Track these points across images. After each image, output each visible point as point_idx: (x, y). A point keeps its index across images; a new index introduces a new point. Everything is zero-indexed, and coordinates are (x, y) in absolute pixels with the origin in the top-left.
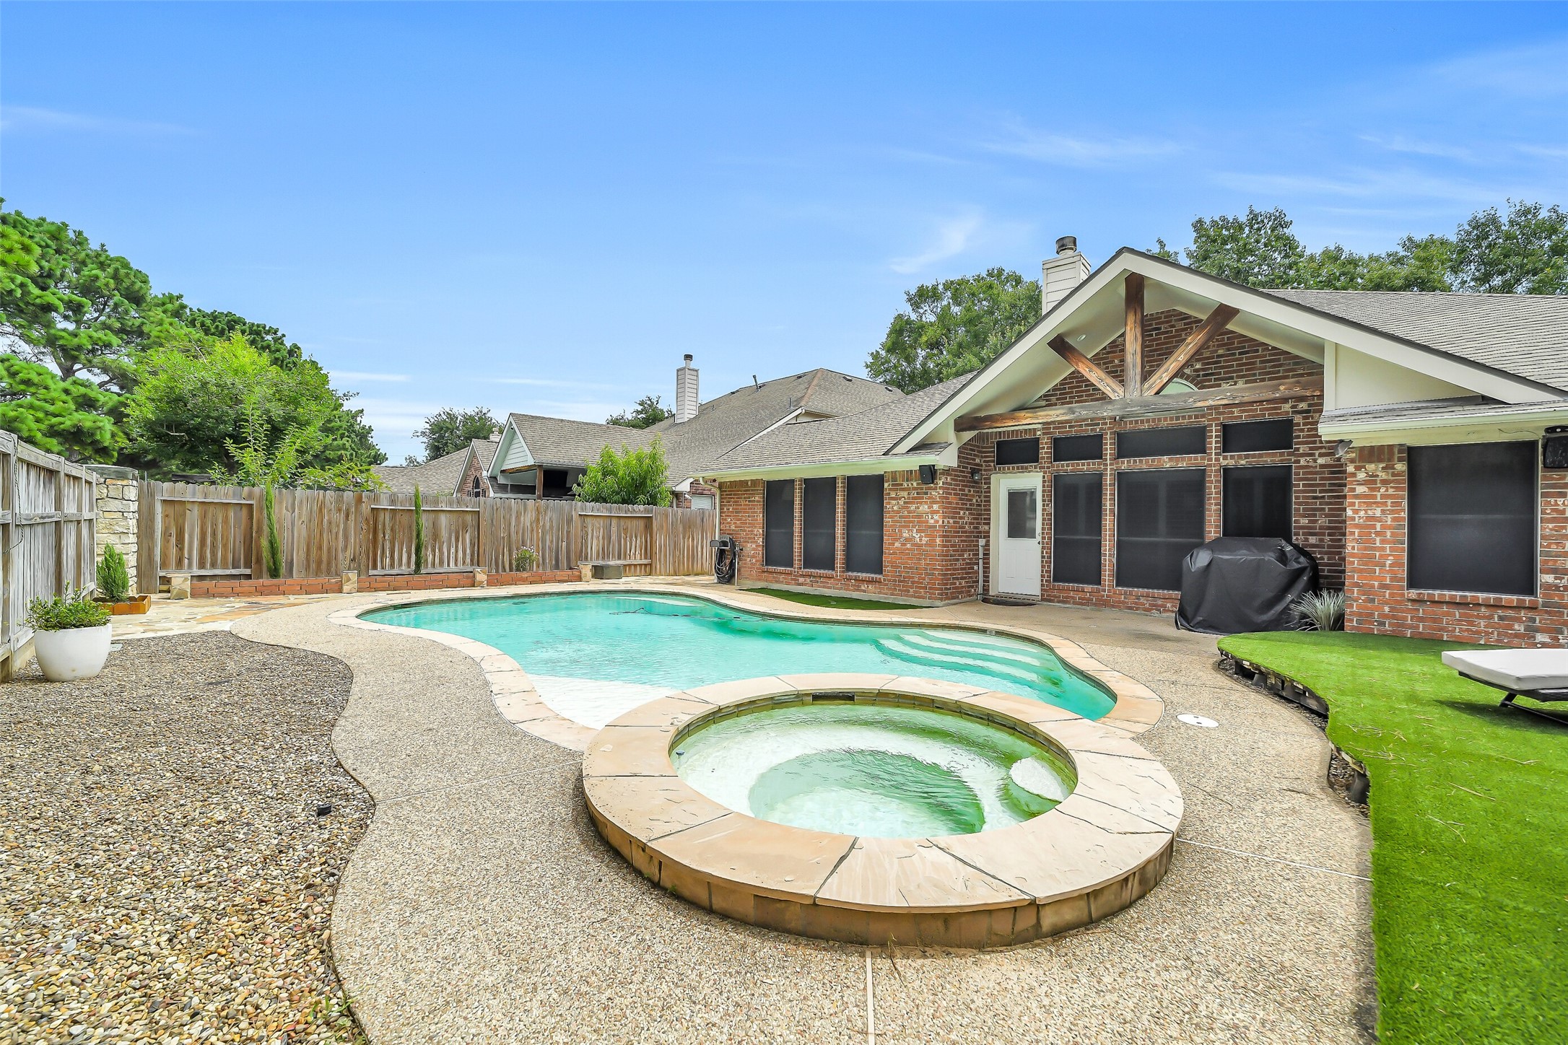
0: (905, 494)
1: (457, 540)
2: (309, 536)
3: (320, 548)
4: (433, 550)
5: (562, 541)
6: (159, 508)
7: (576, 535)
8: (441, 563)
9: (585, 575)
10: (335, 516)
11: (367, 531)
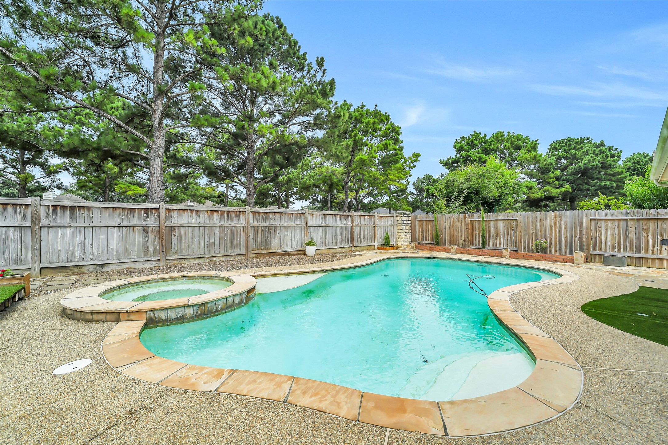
1: (508, 234)
2: (450, 231)
3: (453, 236)
4: (496, 239)
5: (575, 237)
6: (417, 222)
7: (587, 233)
8: (500, 245)
9: (577, 260)
10: (457, 223)
11: (468, 229)
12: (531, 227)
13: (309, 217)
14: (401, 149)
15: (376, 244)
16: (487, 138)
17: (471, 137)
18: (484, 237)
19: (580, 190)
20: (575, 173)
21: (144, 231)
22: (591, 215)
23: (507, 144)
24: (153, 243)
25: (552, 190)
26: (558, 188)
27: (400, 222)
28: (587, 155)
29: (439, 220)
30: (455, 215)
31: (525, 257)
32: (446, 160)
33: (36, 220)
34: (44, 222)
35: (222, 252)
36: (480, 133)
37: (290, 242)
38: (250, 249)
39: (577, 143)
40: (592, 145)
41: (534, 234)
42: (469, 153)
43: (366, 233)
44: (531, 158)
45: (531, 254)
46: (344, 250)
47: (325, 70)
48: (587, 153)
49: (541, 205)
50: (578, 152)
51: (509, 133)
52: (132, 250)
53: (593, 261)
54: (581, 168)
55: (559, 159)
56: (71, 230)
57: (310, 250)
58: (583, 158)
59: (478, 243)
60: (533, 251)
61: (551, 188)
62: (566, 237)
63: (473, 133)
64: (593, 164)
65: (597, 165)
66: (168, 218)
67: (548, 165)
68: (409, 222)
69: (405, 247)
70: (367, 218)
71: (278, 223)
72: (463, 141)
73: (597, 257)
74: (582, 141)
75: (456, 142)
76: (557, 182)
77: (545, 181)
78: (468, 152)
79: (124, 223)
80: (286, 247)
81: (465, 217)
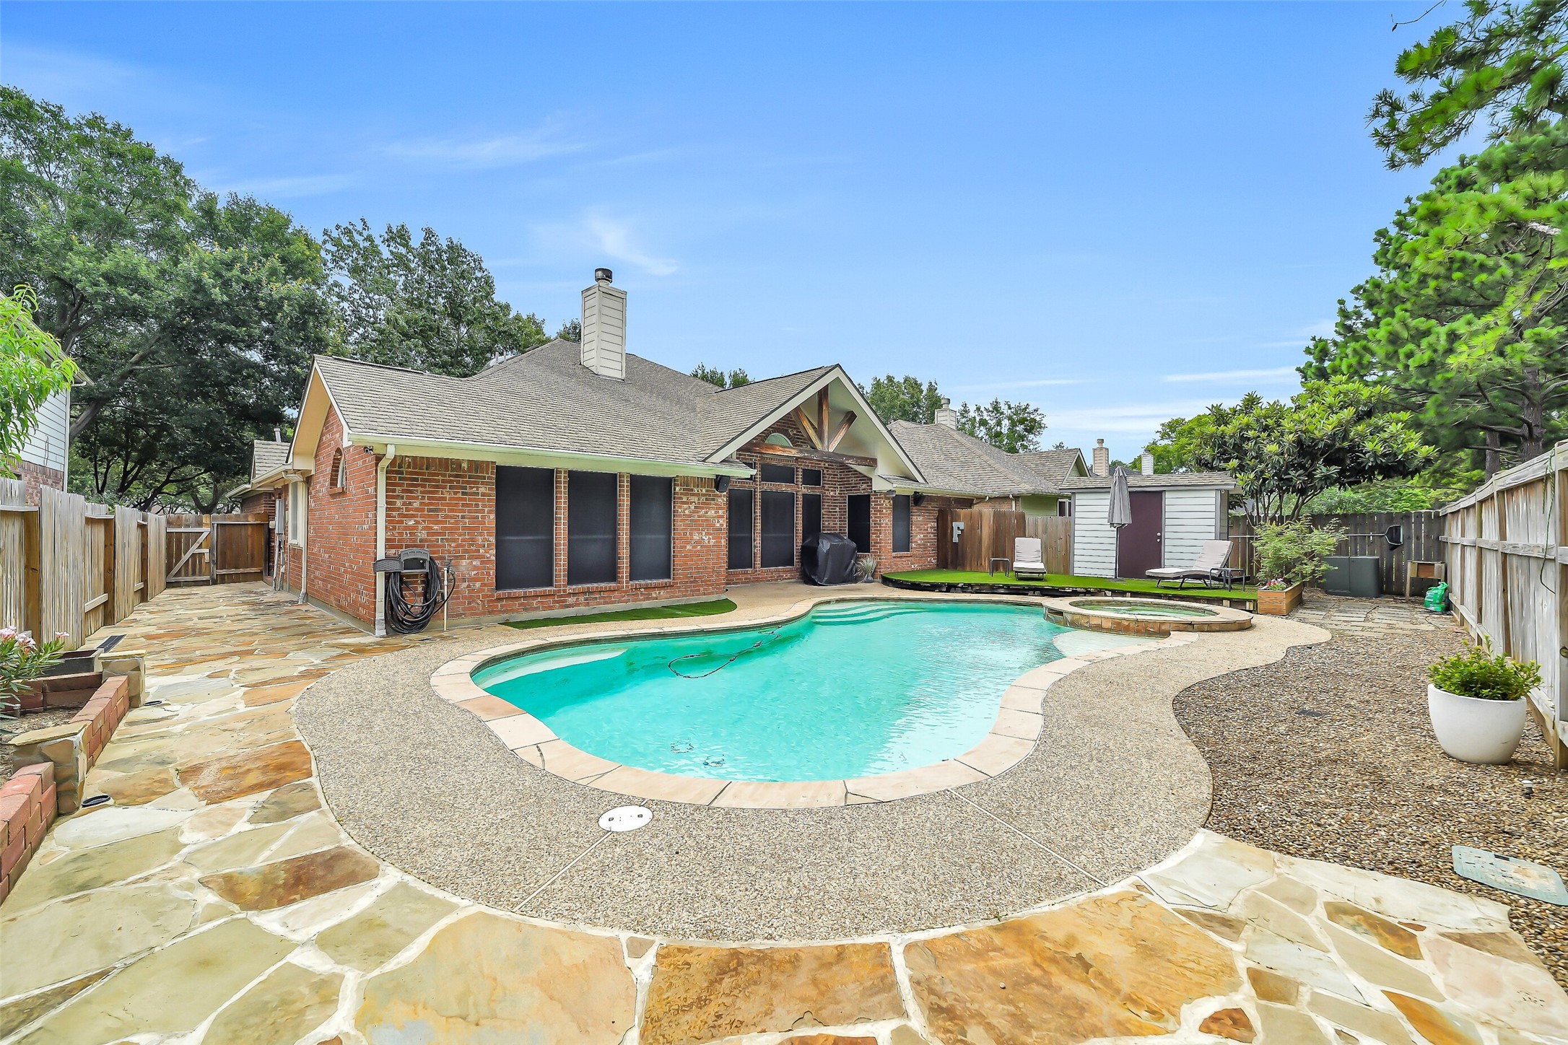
0: (695, 499)
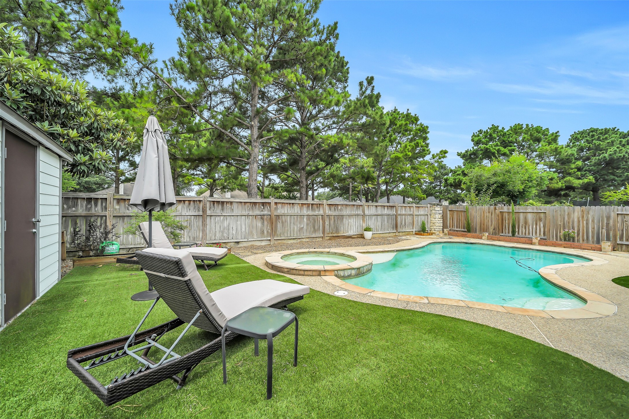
1: (536, 225)
2: (481, 221)
3: (484, 225)
4: (525, 228)
5: (602, 229)
6: (448, 212)
7: (614, 225)
8: (529, 233)
9: (604, 248)
10: (488, 214)
11: (499, 220)
12: (559, 219)
13: (366, 208)
14: (427, 145)
15: (414, 230)
16: (505, 130)
17: (489, 130)
18: (514, 227)
19: (605, 180)
20: (598, 164)
21: (262, 218)
22: (618, 210)
23: (526, 136)
24: (267, 228)
25: (573, 181)
26: (579, 179)
27: (434, 212)
28: (613, 145)
29: (470, 211)
30: (486, 207)
31: (555, 245)
32: (463, 152)
33: (204, 211)
34: (209, 212)
35: (308, 235)
36: (498, 127)
37: (352, 227)
38: (326, 233)
39: (601, 133)
40: (618, 135)
41: (562, 225)
42: (488, 146)
43: (407, 221)
44: (551, 150)
45: (559, 242)
46: (390, 235)
47: (373, 87)
48: (612, 144)
49: (561, 194)
50: (602, 143)
51: (527, 125)
52: (254, 232)
53: (620, 249)
54: (606, 159)
55: (581, 149)
56: (222, 218)
57: (368, 235)
58: (607, 149)
59: (507, 231)
60: (561, 240)
61: (573, 178)
62: (594, 228)
63: (491, 126)
64: (620, 154)
65: (624, 156)
66: (276, 209)
67: (569, 156)
68: (441, 212)
69: (438, 233)
70: (408, 209)
71: (344, 213)
72: (481, 134)
73: (624, 247)
74: (606, 131)
75: (473, 136)
76: (579, 173)
77: (566, 171)
78: (486, 144)
79: (251, 213)
80: (349, 232)
81: (495, 209)
